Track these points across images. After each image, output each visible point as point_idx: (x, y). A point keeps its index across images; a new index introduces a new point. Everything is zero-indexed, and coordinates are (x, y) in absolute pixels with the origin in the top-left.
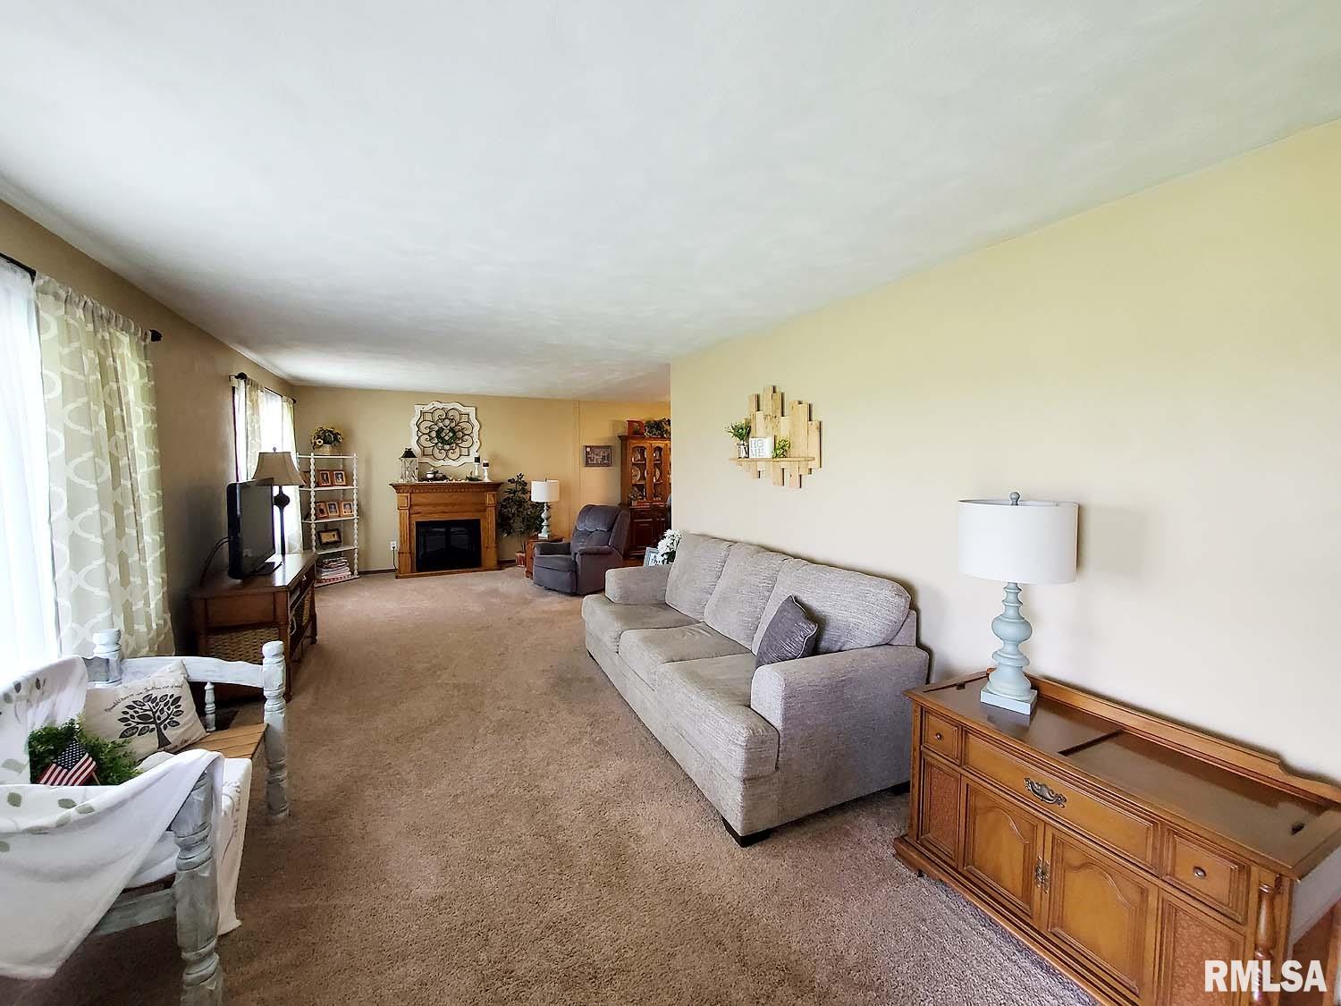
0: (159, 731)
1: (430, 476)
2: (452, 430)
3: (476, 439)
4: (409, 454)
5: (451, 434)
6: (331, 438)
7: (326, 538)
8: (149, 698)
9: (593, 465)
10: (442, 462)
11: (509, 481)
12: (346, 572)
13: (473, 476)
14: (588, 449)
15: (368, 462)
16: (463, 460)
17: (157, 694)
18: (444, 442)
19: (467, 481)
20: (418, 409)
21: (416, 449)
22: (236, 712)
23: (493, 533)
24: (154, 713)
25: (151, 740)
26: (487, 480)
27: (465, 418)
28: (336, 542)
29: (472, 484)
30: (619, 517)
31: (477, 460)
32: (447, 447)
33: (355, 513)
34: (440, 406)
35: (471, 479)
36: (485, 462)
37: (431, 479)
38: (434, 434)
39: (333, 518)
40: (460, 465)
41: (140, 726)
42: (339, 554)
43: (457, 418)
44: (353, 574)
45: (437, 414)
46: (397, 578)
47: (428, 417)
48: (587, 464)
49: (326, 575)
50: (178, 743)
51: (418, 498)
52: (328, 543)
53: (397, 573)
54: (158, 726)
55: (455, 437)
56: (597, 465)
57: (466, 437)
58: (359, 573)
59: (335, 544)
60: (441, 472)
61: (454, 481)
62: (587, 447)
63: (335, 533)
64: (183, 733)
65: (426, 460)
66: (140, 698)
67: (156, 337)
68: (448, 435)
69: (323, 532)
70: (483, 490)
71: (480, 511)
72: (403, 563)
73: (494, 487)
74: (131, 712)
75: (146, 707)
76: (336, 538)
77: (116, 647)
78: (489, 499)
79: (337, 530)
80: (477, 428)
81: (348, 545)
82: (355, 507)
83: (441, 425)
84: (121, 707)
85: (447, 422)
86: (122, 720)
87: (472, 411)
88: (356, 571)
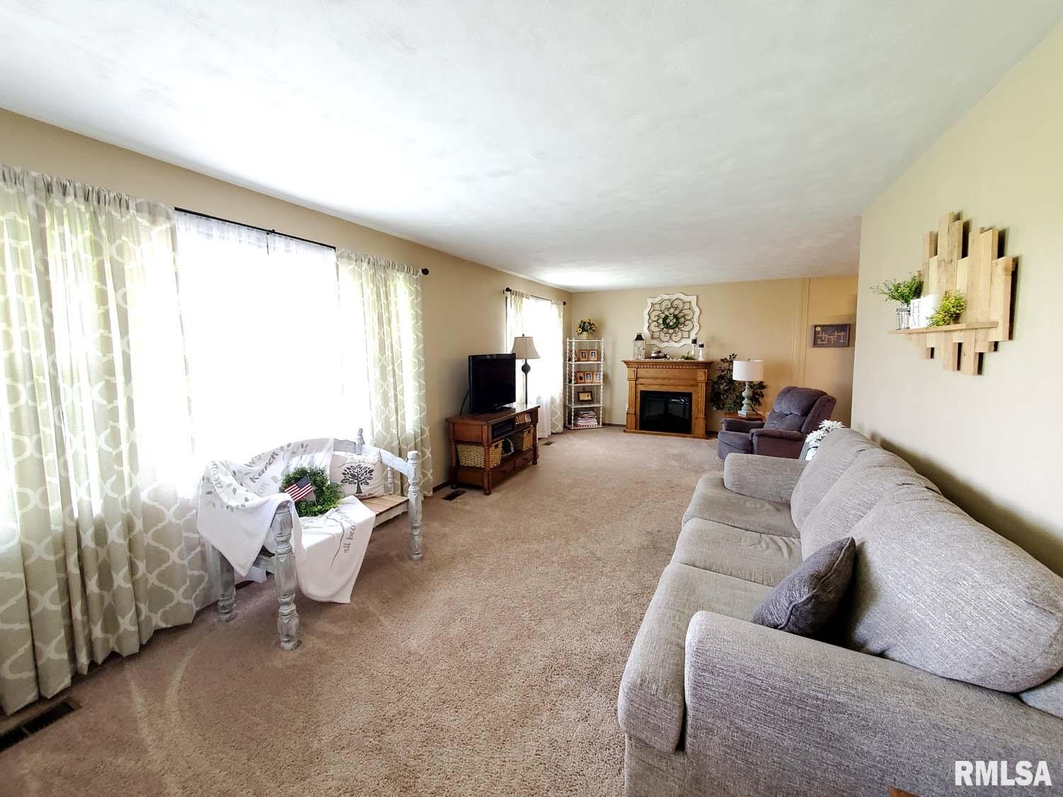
0: (358, 484)
1: (653, 355)
2: (675, 316)
3: (696, 323)
4: (639, 338)
5: (675, 320)
6: (587, 327)
7: (584, 397)
8: (359, 466)
9: (822, 346)
10: (666, 344)
11: (722, 360)
12: (593, 422)
13: (690, 356)
14: (818, 329)
15: (614, 343)
16: (683, 342)
17: (363, 465)
18: (667, 326)
19: (683, 360)
20: (650, 301)
21: (645, 333)
22: (464, 492)
23: (702, 406)
24: (358, 475)
25: (354, 488)
26: (701, 359)
27: (687, 306)
28: (589, 401)
29: (686, 363)
30: (818, 400)
31: (695, 342)
32: (671, 331)
33: (602, 381)
34: (666, 297)
35: (687, 358)
36: (700, 343)
37: (653, 358)
38: (661, 321)
39: (588, 382)
40: (679, 346)
41: (351, 479)
42: (592, 409)
43: (681, 306)
44: (599, 423)
45: (664, 304)
46: (624, 431)
47: (657, 307)
48: (815, 344)
49: (581, 422)
50: (367, 494)
51: (642, 372)
52: (583, 401)
53: (625, 429)
54: (359, 481)
55: (677, 324)
56: (829, 345)
57: (687, 322)
58: (603, 424)
59: (588, 402)
60: (664, 352)
61: (671, 360)
62: (816, 326)
63: (589, 394)
64: (371, 489)
65: (654, 342)
66: (355, 465)
67: (425, 272)
68: (672, 321)
69: (582, 392)
70: (694, 367)
71: (692, 386)
72: (629, 421)
73: (708, 365)
74: (348, 471)
75: (356, 471)
76: (590, 398)
77: (359, 437)
78: (701, 376)
79: (591, 392)
80: (697, 314)
81: (597, 403)
82: (602, 377)
83: (667, 313)
84: (344, 467)
85: (672, 310)
86: (344, 474)
87: (693, 299)
88: (601, 423)
